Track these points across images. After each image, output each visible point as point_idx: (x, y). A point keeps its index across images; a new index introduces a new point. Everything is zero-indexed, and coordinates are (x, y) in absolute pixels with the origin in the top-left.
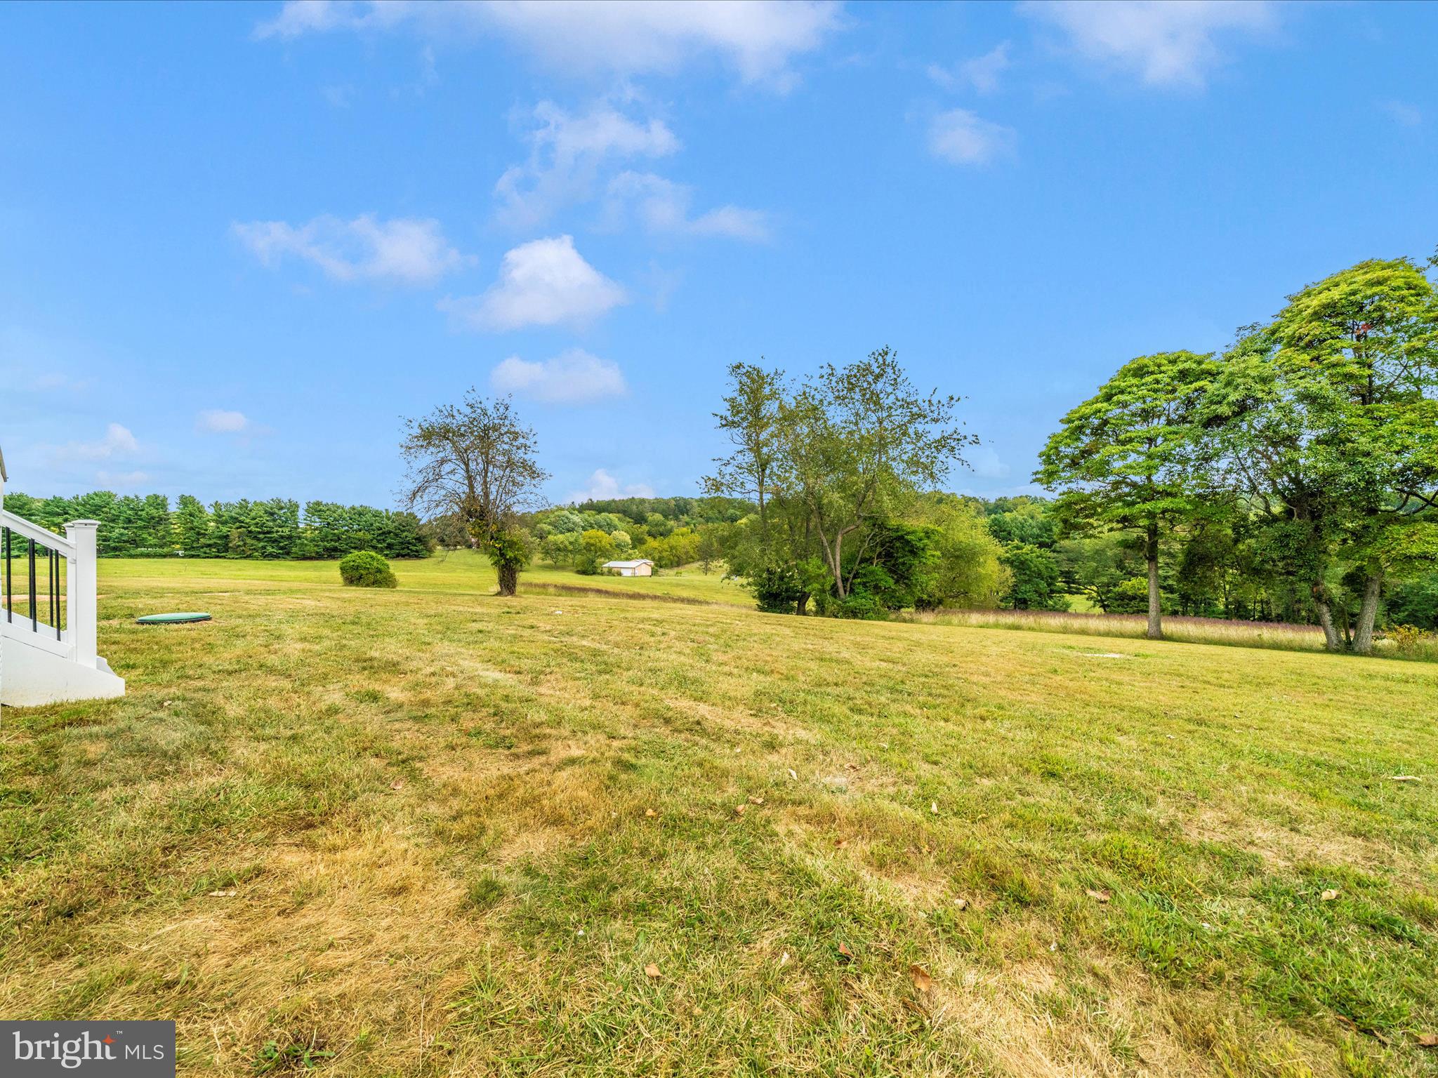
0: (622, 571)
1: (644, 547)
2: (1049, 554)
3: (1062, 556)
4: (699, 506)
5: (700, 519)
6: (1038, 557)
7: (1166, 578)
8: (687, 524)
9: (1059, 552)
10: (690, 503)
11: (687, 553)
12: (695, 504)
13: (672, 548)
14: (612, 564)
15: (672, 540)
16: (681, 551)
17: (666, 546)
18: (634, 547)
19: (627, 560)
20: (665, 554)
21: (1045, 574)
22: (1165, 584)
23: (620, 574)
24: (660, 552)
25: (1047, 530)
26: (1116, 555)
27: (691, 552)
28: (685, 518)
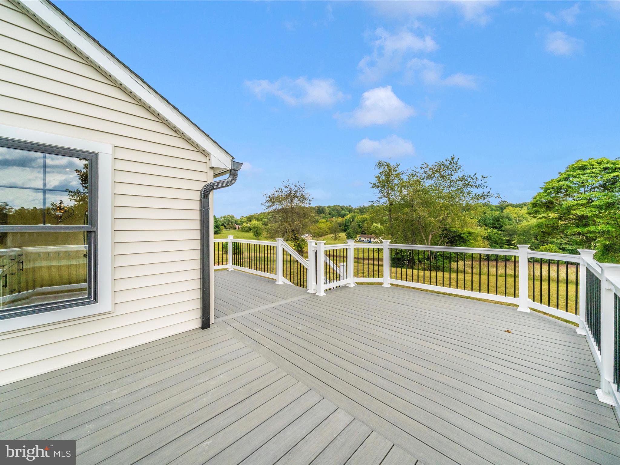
2: (500, 232)
3: (506, 233)
4: (328, 210)
5: (329, 215)
6: (495, 234)
7: (561, 244)
8: (324, 217)
9: (504, 231)
10: (324, 209)
11: (325, 230)
12: (327, 209)
13: (319, 228)
15: (319, 225)
16: (323, 230)
17: (316, 228)
20: (316, 231)
21: (499, 241)
22: (561, 247)
24: (314, 230)
25: (497, 221)
26: (534, 233)
27: (327, 230)
28: (323, 215)
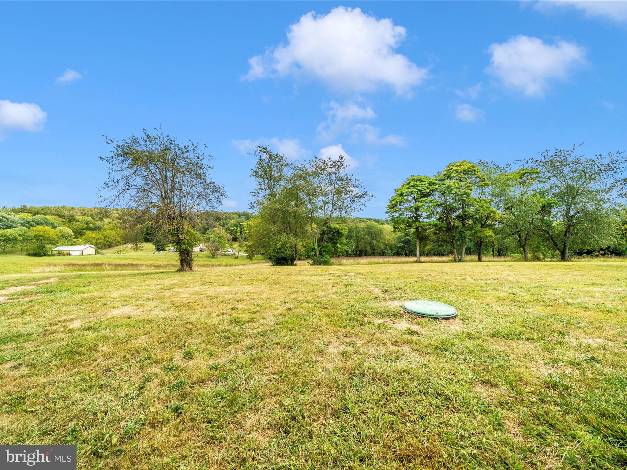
0: (71, 252)
1: (84, 237)
11: (115, 239)
13: (105, 237)
14: (60, 248)
15: (103, 233)
16: (112, 238)
17: (101, 236)
18: (76, 237)
19: (72, 245)
23: (69, 255)
24: (97, 240)
